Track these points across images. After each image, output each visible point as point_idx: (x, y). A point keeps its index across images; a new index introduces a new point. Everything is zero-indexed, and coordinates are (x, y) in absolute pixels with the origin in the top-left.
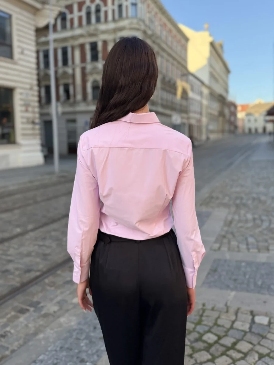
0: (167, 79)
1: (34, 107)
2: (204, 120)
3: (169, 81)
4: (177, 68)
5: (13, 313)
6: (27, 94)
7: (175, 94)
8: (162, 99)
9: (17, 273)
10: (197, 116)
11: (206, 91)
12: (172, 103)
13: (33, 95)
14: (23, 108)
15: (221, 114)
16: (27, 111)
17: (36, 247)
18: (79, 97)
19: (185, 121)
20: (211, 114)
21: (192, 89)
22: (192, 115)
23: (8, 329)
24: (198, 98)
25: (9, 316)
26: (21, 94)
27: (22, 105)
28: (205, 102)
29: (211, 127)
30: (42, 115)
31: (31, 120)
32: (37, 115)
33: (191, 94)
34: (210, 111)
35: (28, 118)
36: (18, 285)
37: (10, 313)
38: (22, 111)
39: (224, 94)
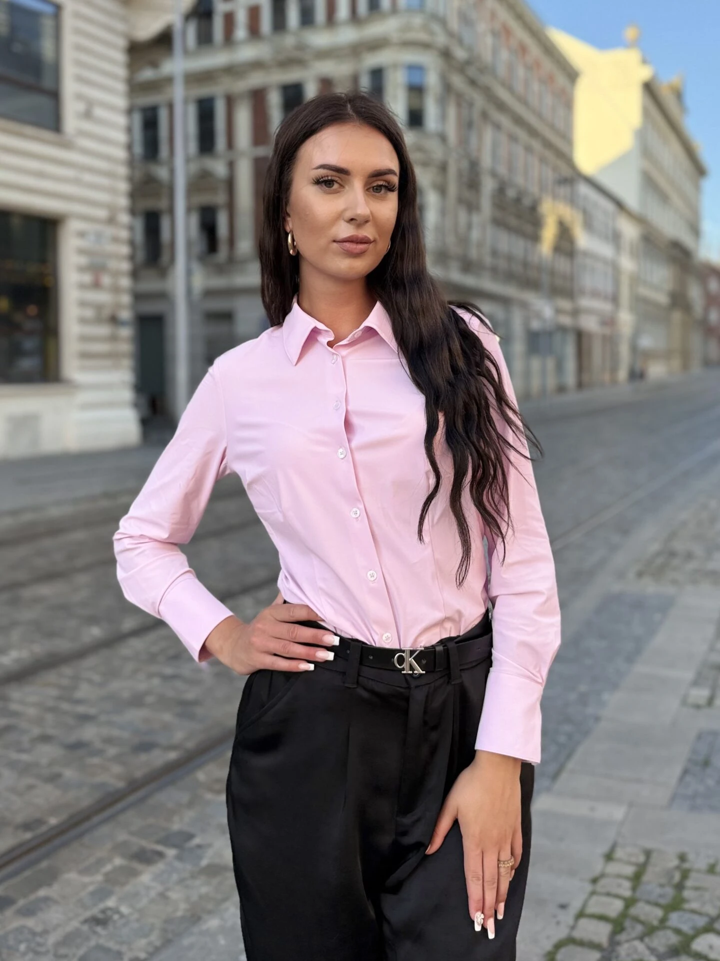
0: (511, 193)
1: (116, 274)
2: (626, 319)
3: (518, 200)
4: (543, 160)
5: (118, 861)
6: (99, 236)
7: (535, 238)
8: (495, 253)
9: (112, 751)
10: (606, 307)
11: (630, 231)
12: (526, 264)
13: (115, 240)
14: (87, 278)
15: (679, 300)
16: (96, 285)
17: (156, 681)
18: (246, 245)
19: (566, 320)
20: (645, 301)
21: (588, 225)
22: (585, 302)
23: (111, 903)
24: (605, 250)
25: (108, 867)
26: (82, 234)
27: (82, 269)
28: (627, 264)
29: (646, 342)
30: (138, 297)
31: (107, 313)
32: (126, 299)
33: (583, 240)
34: (644, 291)
35: (99, 307)
36: (121, 784)
37: (110, 860)
38: (82, 286)
39: (687, 239)
